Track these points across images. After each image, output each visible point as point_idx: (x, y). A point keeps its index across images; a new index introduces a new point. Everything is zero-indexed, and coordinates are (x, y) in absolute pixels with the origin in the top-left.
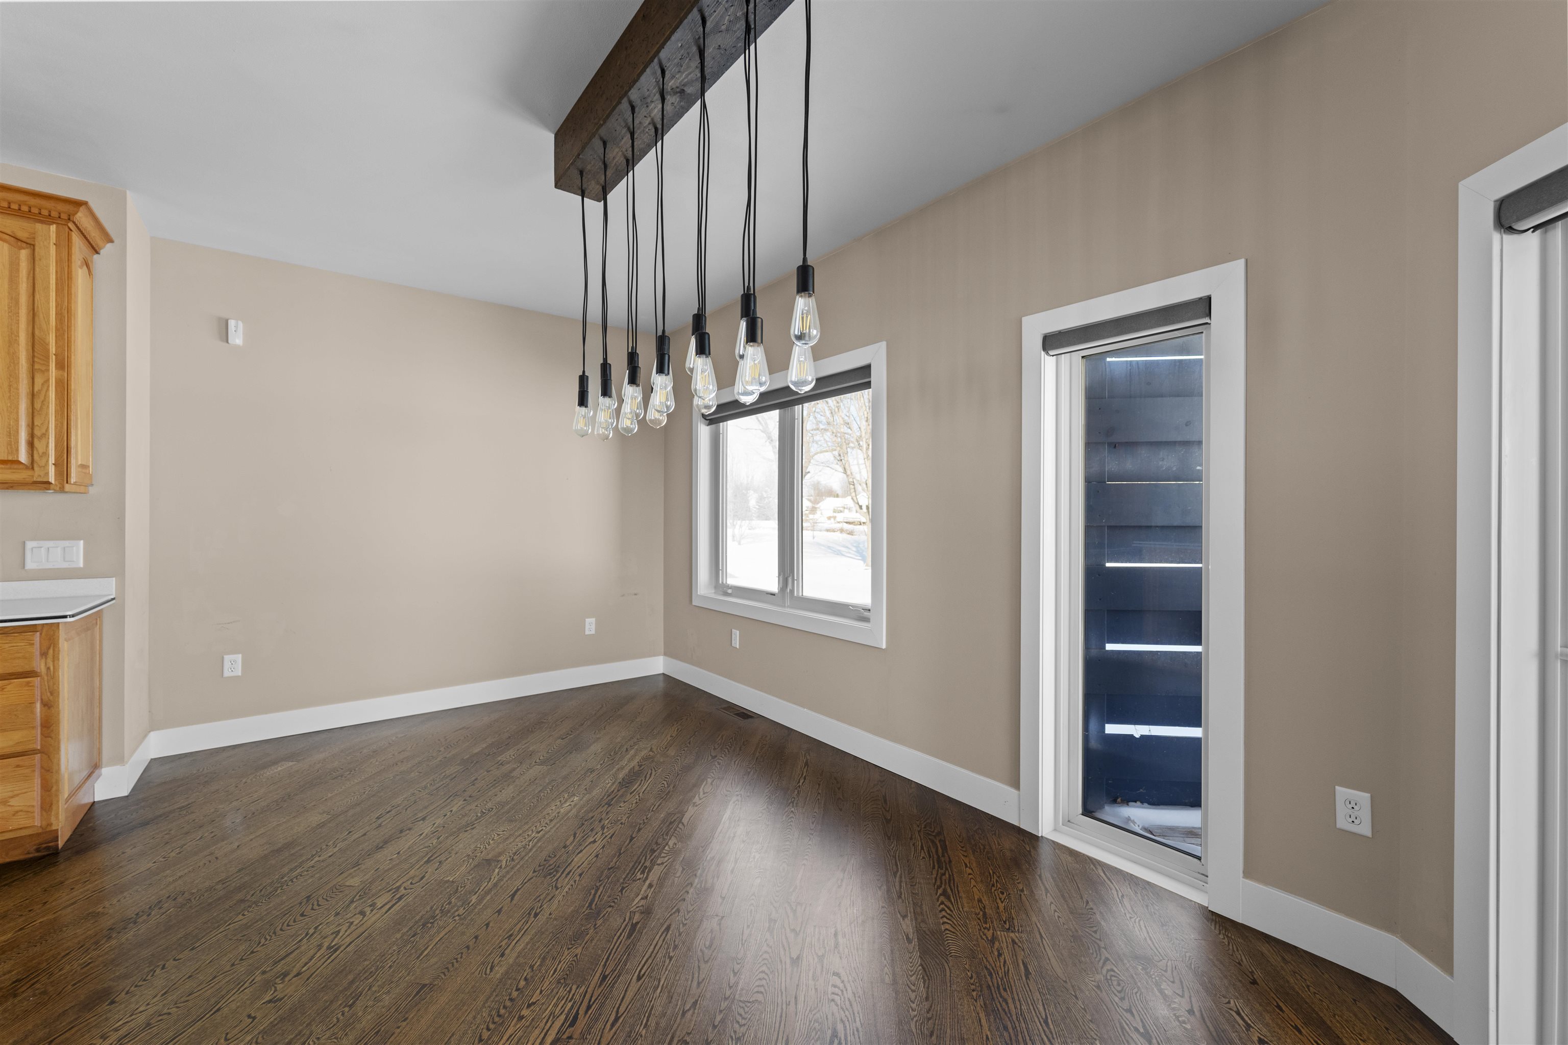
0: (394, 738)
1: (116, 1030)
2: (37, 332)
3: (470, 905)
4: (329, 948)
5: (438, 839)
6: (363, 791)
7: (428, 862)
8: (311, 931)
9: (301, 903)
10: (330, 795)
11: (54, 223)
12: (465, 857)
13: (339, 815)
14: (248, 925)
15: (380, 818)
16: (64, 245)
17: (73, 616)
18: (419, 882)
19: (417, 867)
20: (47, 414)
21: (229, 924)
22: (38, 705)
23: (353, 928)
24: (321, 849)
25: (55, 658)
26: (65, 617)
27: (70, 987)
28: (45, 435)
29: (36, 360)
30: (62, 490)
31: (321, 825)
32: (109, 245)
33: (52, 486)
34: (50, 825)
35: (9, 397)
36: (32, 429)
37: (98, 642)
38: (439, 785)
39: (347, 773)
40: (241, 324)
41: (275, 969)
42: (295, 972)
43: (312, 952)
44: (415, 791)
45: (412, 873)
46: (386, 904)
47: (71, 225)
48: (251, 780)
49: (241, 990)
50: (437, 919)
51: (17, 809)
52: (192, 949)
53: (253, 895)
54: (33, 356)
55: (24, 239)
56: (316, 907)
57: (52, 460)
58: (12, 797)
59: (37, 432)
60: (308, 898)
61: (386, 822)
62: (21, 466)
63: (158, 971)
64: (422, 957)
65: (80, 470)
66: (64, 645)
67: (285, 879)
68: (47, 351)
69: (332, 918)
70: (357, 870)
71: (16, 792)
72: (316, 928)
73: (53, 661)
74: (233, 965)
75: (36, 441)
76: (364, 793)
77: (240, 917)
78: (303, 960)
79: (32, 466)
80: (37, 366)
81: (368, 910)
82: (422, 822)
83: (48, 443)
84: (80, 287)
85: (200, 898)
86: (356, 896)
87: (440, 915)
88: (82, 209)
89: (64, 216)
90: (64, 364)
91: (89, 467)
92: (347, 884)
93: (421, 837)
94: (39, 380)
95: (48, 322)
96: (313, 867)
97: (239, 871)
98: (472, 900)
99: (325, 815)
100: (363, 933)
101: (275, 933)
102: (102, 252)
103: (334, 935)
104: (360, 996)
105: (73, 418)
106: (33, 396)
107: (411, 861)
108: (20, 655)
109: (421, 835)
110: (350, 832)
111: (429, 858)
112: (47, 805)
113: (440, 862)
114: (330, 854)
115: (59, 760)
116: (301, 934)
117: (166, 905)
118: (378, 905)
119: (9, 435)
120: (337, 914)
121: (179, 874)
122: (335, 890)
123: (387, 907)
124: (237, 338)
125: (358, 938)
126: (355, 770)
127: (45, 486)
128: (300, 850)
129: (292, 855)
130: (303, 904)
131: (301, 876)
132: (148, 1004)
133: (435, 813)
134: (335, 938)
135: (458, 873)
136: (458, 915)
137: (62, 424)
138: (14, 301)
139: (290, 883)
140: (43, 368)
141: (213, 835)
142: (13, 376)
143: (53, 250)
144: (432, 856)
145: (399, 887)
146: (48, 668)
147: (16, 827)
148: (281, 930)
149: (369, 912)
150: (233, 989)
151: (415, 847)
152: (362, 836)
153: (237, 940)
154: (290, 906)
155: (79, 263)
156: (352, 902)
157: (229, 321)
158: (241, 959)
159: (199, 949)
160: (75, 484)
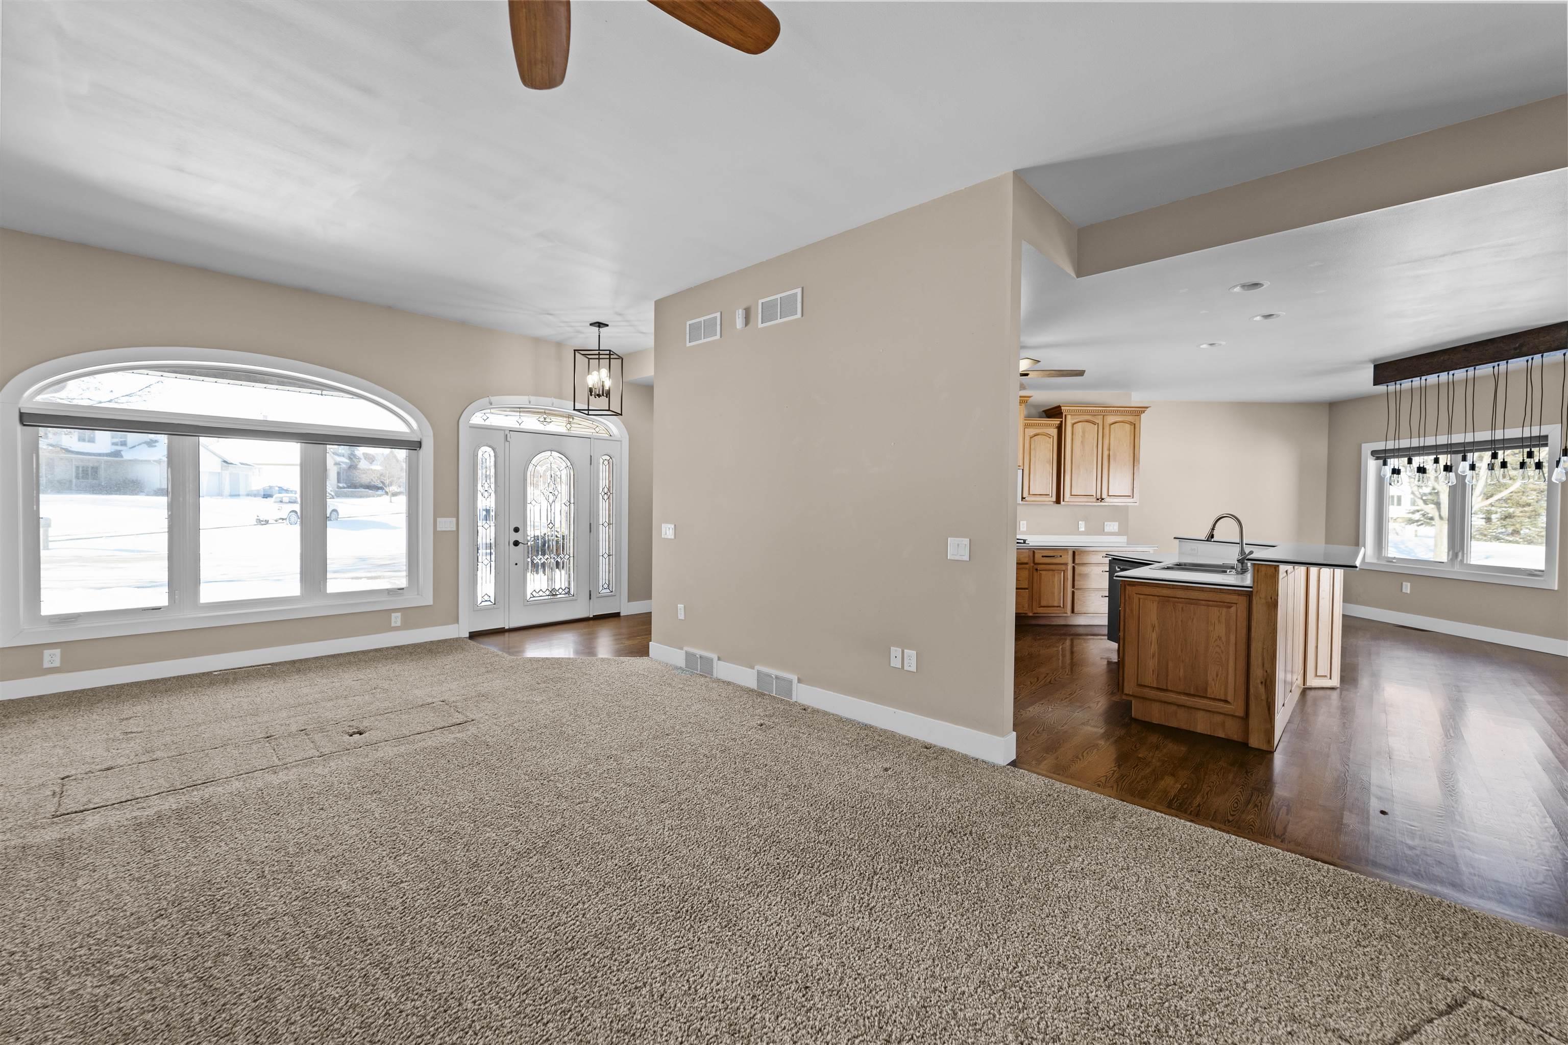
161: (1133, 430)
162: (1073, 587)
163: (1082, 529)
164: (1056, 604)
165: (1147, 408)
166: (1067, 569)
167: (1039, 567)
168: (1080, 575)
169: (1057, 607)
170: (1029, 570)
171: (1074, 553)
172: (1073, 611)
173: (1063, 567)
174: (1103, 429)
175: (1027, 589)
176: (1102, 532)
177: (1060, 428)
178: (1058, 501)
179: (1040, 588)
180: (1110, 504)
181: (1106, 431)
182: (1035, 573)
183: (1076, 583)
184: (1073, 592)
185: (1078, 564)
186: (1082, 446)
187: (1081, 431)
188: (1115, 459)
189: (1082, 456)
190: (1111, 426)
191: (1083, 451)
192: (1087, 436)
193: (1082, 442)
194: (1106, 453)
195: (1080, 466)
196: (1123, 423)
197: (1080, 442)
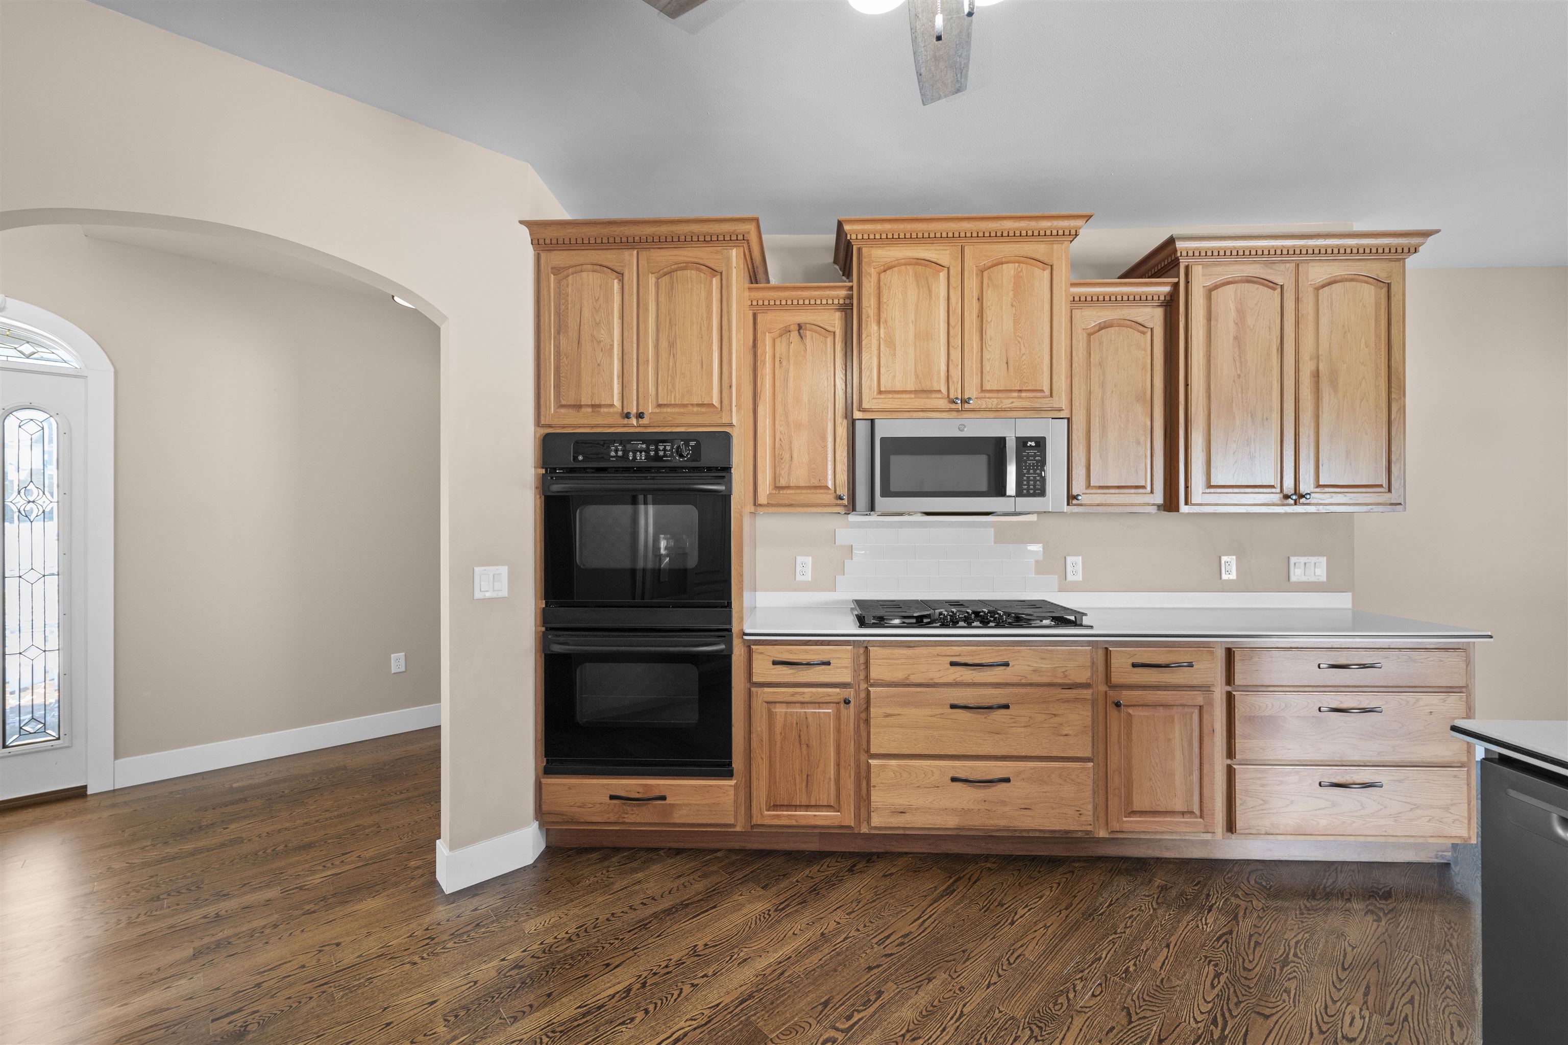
2: (1393, 365)
29: (1393, 390)
36: (1390, 455)
54: (1390, 387)
59: (1393, 458)
62: (1383, 490)
68: (1399, 380)
75: (1392, 466)
79: (1389, 491)
80: (1393, 396)
88: (1426, 239)
89: (1412, 250)
94: (1394, 409)
106: (1390, 424)
138: (1378, 337)
140: (1397, 397)
161: (1384, 303)
162: (1230, 753)
163: (1230, 573)
164: (1179, 806)
165: (1426, 234)
166: (1210, 703)
167: (1125, 696)
168: (1251, 719)
169: (1183, 813)
170: (1094, 703)
171: (1230, 654)
172: (1231, 827)
173: (1199, 698)
174: (1297, 299)
175: (1088, 760)
176: (1285, 584)
177: (1170, 305)
178: (1170, 504)
179: (1128, 759)
180: (1322, 509)
181: (1308, 307)
182: (1113, 712)
183: (1239, 744)
184: (1230, 773)
185: (1247, 689)
186: (1236, 350)
187: (1232, 307)
188: (1334, 383)
189: (1239, 376)
190: (1321, 291)
191: (1241, 362)
192: (1250, 322)
193: (1236, 338)
194: (1307, 369)
195: (1234, 405)
196: (1354, 283)
197: (1231, 338)
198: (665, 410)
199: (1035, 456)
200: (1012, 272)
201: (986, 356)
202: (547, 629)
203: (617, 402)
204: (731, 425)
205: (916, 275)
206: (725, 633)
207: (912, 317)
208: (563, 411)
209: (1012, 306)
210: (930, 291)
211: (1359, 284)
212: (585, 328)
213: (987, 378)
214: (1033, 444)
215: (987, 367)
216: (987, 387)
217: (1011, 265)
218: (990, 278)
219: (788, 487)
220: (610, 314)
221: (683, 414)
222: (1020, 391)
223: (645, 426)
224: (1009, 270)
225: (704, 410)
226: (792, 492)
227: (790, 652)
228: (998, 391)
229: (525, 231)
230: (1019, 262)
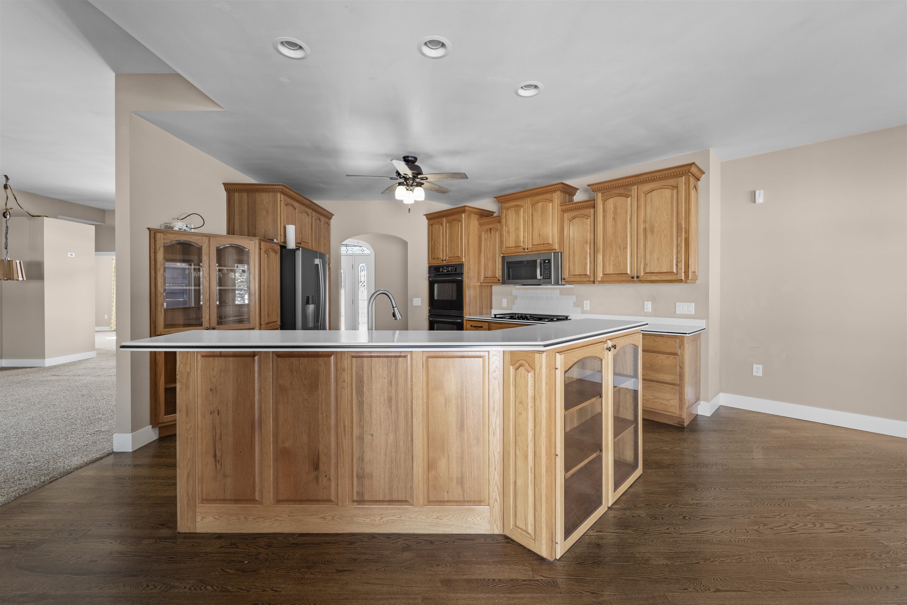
0: (861, 443)
1: (696, 500)
2: (679, 221)
3: (898, 567)
4: (790, 528)
5: (881, 516)
6: (830, 464)
7: (869, 524)
8: (782, 515)
9: (779, 499)
10: (807, 457)
11: (684, 175)
12: (903, 538)
13: (811, 469)
14: (752, 494)
15: (837, 483)
16: (688, 183)
17: (689, 334)
18: (859, 531)
19: (859, 522)
20: (682, 252)
21: (743, 489)
22: (678, 367)
23: (806, 527)
24: (796, 481)
25: (683, 350)
26: (686, 334)
27: (684, 476)
28: (681, 261)
29: (678, 232)
30: (686, 282)
31: (798, 469)
32: (703, 175)
33: (683, 281)
34: (682, 415)
35: (671, 248)
36: (677, 259)
37: (699, 347)
38: (893, 485)
39: (821, 450)
40: (762, 191)
41: (760, 519)
42: (770, 526)
43: (781, 524)
44: (870, 481)
45: (855, 523)
46: (831, 529)
47: (689, 174)
48: (764, 431)
49: (744, 517)
50: (867, 558)
51: (672, 405)
52: (727, 489)
53: (756, 483)
54: (678, 230)
55: (675, 186)
56: (787, 505)
57: (683, 271)
58: (671, 400)
59: (679, 260)
60: (784, 500)
61: (842, 487)
62: (674, 274)
63: (713, 489)
64: (851, 569)
65: (693, 274)
66: (686, 345)
67: (773, 484)
68: (682, 227)
69: (795, 516)
70: (816, 502)
71: (672, 398)
72: (785, 515)
73: (683, 351)
74: (742, 505)
75: (678, 263)
76: (831, 465)
77: (748, 488)
78: (775, 524)
79: (677, 274)
80: (679, 234)
81: (818, 525)
82: (870, 500)
83: (682, 264)
84: (692, 198)
85: (732, 471)
86: (812, 514)
87: (869, 557)
88: (693, 166)
89: (687, 171)
90: (687, 232)
91: (696, 272)
92: (808, 505)
93: (867, 508)
94: (679, 240)
95: (682, 216)
96: (789, 487)
97: (751, 469)
98: (900, 565)
99: (802, 465)
100: (813, 534)
101: (763, 504)
102: (701, 179)
103: (795, 524)
104: (803, 560)
105: (690, 253)
106: (677, 246)
107: (856, 517)
108: (673, 346)
109: (868, 507)
110: (815, 481)
111: (870, 523)
112: (681, 407)
113: (879, 530)
114: (801, 486)
115: (684, 391)
116: (776, 513)
117: (719, 466)
118: (824, 526)
119: (671, 262)
120: (798, 516)
121: (726, 457)
122: (799, 504)
123: (831, 531)
124: (760, 199)
125: (808, 534)
126: (827, 450)
127: (681, 281)
128: (783, 475)
129: (779, 475)
130: (780, 500)
131: (782, 487)
132: (708, 498)
133: (884, 500)
134: (795, 526)
135: (893, 544)
136: (886, 566)
137: (686, 256)
138: (672, 210)
139: (775, 487)
140: (680, 235)
141: (742, 448)
142: (672, 239)
143: (684, 186)
144: (873, 523)
145: (843, 525)
146: (681, 353)
147: (672, 411)
148: (767, 505)
149: (819, 526)
150: (741, 515)
151: (860, 511)
152: (824, 487)
153: (746, 497)
154: (773, 497)
155: (692, 188)
156: (809, 515)
157: (756, 192)
158: (746, 505)
159: (729, 490)
160: (691, 279)
163: (648, 309)
176: (673, 314)
177: (594, 207)
186: (614, 223)
187: (612, 207)
188: (652, 231)
189: (615, 232)
190: (647, 195)
191: (615, 227)
192: (619, 211)
193: (613, 218)
194: (642, 227)
195: (613, 243)
196: (662, 190)
197: (612, 218)
198: (451, 258)
199: (548, 265)
200: (541, 205)
201: (534, 233)
202: (430, 314)
203: (441, 257)
204: (463, 262)
205: (515, 210)
206: (462, 317)
207: (514, 224)
208: (432, 260)
209: (541, 216)
210: (519, 214)
211: (663, 190)
212: (436, 239)
213: (534, 240)
214: (546, 261)
215: (534, 238)
216: (534, 244)
217: (541, 203)
218: (535, 208)
219: (487, 277)
220: (440, 235)
221: (453, 259)
222: (544, 244)
223: (447, 263)
224: (540, 204)
225: (457, 258)
226: (488, 279)
227: (478, 324)
228: (537, 245)
229: (425, 216)
230: (543, 202)
